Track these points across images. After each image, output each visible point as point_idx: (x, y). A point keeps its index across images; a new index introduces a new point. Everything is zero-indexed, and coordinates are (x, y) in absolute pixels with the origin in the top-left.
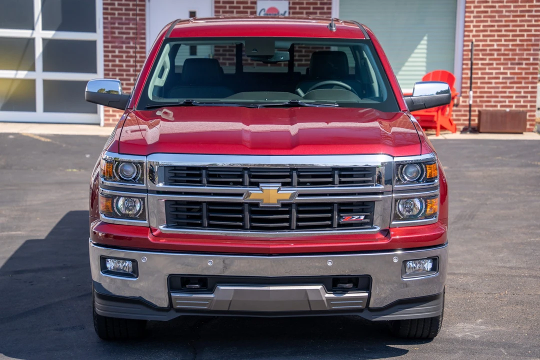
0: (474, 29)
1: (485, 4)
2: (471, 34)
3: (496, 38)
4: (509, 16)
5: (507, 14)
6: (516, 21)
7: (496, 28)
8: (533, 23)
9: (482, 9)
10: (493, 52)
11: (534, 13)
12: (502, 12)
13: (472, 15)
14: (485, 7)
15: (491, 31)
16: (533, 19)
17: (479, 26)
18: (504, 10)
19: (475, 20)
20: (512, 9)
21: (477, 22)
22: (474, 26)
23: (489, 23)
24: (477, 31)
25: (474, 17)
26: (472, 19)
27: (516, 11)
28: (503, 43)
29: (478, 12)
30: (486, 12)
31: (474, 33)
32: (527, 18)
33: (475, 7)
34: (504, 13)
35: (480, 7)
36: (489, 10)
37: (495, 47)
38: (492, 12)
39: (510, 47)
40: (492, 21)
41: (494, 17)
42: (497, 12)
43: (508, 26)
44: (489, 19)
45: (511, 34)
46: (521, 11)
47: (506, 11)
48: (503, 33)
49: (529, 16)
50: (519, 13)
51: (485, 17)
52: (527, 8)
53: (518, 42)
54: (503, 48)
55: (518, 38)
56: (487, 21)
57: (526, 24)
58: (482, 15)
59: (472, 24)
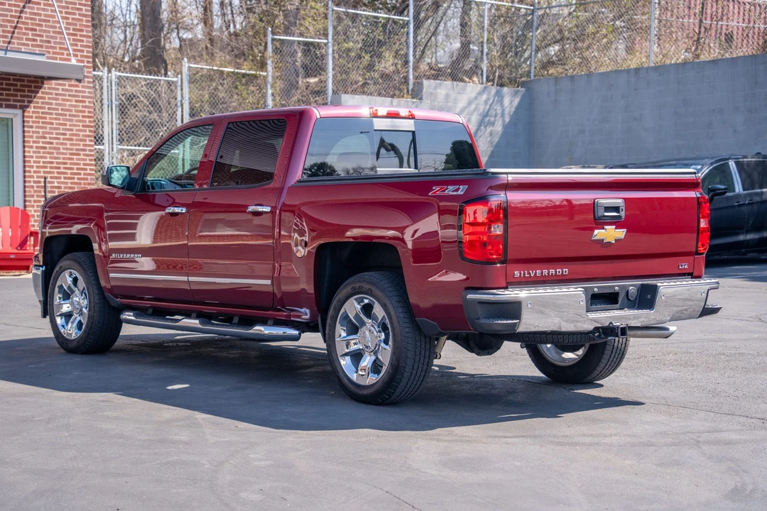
0: (35, 165)
1: (43, 140)
2: (32, 170)
3: (56, 175)
4: (66, 154)
5: (64, 151)
6: (73, 159)
7: (55, 165)
8: (88, 162)
9: (41, 145)
10: (54, 190)
11: (87, 152)
12: (59, 149)
13: (31, 150)
14: (43, 142)
15: (51, 168)
16: (88, 158)
17: (39, 162)
18: (61, 147)
19: (34, 155)
20: (68, 146)
21: (37, 157)
22: (35, 162)
23: (48, 160)
24: (37, 167)
25: (34, 152)
26: (32, 154)
27: (72, 149)
28: (63, 180)
29: (37, 147)
30: (45, 148)
31: (35, 169)
32: (82, 157)
33: (34, 142)
34: (62, 151)
35: (38, 142)
36: (48, 146)
37: (56, 184)
38: (50, 148)
39: (69, 185)
40: (50, 158)
41: (53, 153)
42: (55, 148)
43: (66, 163)
44: (48, 156)
45: (69, 171)
46: (77, 150)
47: (63, 149)
48: (62, 170)
49: (84, 155)
50: (74, 152)
51: (43, 153)
52: (82, 147)
53: (76, 181)
54: (63, 186)
55: (76, 177)
56: (46, 158)
57: (82, 162)
58: (42, 151)
59: (32, 160)
